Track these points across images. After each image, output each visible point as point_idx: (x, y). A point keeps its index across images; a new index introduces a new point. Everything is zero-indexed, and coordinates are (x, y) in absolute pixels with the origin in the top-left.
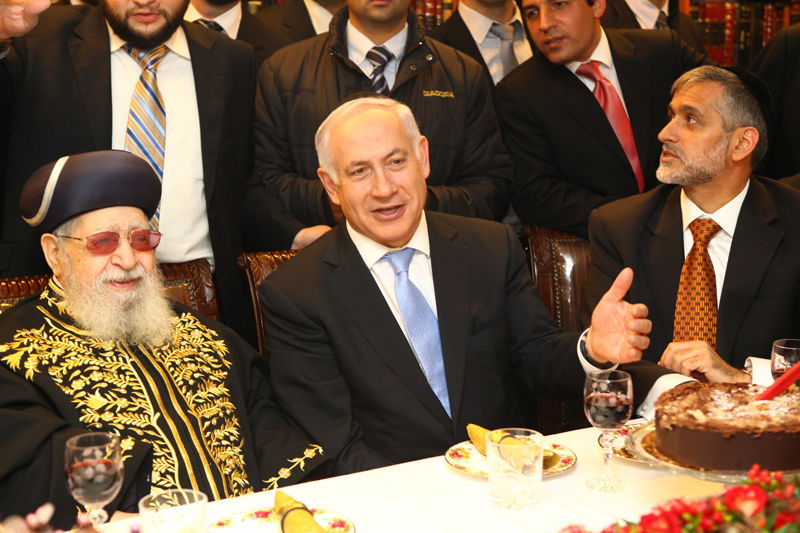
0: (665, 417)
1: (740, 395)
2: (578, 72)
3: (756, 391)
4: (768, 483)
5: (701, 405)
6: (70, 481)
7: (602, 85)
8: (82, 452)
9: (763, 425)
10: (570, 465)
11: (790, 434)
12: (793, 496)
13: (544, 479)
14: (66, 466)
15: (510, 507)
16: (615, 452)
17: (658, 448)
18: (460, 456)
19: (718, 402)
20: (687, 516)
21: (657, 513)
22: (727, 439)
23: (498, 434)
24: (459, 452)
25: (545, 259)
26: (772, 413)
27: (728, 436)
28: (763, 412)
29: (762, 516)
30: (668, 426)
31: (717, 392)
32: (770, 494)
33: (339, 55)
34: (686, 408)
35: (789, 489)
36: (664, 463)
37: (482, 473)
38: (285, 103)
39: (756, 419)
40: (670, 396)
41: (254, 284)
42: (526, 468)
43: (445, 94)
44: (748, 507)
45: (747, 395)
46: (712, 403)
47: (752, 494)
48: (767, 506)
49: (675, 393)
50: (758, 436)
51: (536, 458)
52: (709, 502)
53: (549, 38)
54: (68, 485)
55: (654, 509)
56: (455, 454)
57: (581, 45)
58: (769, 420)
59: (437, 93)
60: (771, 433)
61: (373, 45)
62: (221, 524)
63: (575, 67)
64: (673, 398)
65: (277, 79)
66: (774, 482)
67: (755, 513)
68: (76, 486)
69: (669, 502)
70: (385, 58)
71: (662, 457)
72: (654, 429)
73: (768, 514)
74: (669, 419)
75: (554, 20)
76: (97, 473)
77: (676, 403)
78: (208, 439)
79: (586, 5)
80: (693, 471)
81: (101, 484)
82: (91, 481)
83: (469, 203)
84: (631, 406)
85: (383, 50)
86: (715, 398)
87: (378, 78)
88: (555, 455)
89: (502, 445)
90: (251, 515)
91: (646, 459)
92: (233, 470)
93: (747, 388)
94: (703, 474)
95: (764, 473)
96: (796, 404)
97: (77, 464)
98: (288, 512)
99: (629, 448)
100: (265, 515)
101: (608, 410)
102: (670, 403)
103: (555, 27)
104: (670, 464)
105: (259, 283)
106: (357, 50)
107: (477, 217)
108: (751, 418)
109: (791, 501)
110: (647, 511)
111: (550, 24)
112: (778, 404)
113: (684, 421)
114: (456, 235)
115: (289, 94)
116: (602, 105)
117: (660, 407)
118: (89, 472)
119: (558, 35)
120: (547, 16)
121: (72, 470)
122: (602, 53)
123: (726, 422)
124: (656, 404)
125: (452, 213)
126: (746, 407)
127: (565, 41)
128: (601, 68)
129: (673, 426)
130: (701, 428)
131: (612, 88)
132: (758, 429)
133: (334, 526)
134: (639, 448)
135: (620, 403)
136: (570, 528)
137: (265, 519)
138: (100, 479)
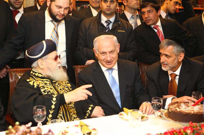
0: (170, 109)
1: (187, 105)
2: (153, 27)
3: (191, 104)
4: (194, 126)
5: (178, 106)
6: (34, 116)
7: (158, 31)
8: (37, 110)
9: (192, 112)
10: (147, 118)
11: (199, 115)
12: (199, 129)
13: (141, 121)
14: (33, 113)
15: (133, 127)
16: (158, 116)
17: (168, 116)
18: (122, 115)
19: (182, 106)
20: (175, 133)
21: (168, 132)
22: (184, 115)
23: (131, 110)
24: (122, 114)
25: (143, 70)
26: (195, 109)
27: (184, 114)
28: (193, 109)
29: (192, 134)
30: (171, 111)
31: (182, 104)
32: (194, 129)
33: (99, 21)
34: (175, 107)
35: (198, 128)
36: (169, 119)
37: (127, 119)
38: (86, 32)
39: (191, 111)
40: (171, 104)
41: (76, 72)
42: (137, 119)
43: (123, 31)
44: (189, 131)
45: (189, 105)
46: (181, 106)
47: (190, 128)
48: (193, 131)
49: (173, 104)
50: (191, 115)
51: (140, 117)
52: (180, 129)
53: (147, 19)
54: (34, 117)
55: (167, 130)
56: (121, 115)
57: (154, 22)
58: (194, 111)
59: (121, 31)
60: (194, 114)
61: (107, 19)
62: (67, 128)
63: (152, 26)
64: (172, 105)
65: (85, 26)
66: (195, 126)
67: (190, 133)
68: (35, 117)
69: (171, 129)
70: (109, 22)
71: (169, 118)
72: (167, 111)
73: (193, 133)
74: (171, 110)
75: (149, 15)
76: (40, 115)
77: (173, 106)
78: (68, 106)
79: (156, 12)
80: (176, 122)
81: (41, 117)
82: (39, 116)
83: (127, 57)
84: (162, 106)
85: (109, 21)
86: (182, 105)
87: (108, 27)
88: (144, 116)
89: (132, 113)
90: (74, 126)
91: (165, 118)
92: (73, 114)
93: (189, 103)
94: (178, 123)
95: (193, 124)
96: (200, 108)
97: (36, 112)
98: (83, 126)
99: (161, 115)
100: (77, 126)
101: (156, 106)
102: (171, 106)
103: (149, 17)
104: (171, 120)
105: (77, 72)
106: (103, 20)
107: (129, 60)
108: (190, 110)
109: (199, 130)
110: (165, 131)
111: (147, 16)
112: (196, 107)
113: (174, 110)
114: (124, 65)
115: (87, 29)
116: (158, 36)
117: (169, 107)
118: (38, 115)
119: (149, 19)
120: (147, 14)
121: (35, 114)
122: (159, 23)
123: (184, 111)
124: (168, 106)
125: (123, 59)
126: (189, 108)
127: (151, 20)
128: (159, 27)
129: (172, 111)
130: (178, 112)
131: (161, 32)
132: (191, 113)
133: (93, 130)
134: (164, 116)
135: (159, 105)
136: (148, 134)
137: (77, 127)
138: (41, 116)
